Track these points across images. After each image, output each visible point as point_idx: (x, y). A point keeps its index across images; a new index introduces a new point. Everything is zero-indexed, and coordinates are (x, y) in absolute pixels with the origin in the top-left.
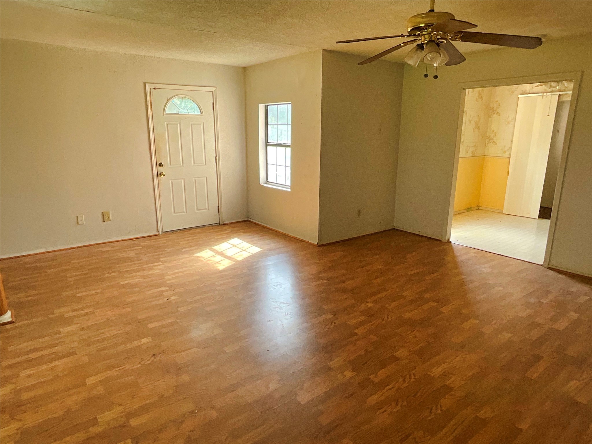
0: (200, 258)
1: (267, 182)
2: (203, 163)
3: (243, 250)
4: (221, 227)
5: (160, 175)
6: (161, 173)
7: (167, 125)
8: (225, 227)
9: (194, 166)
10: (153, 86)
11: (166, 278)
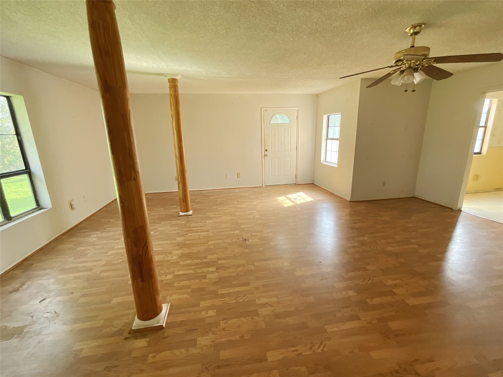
0: (278, 200)
1: (326, 161)
2: (289, 150)
3: (303, 199)
4: (297, 186)
5: (266, 156)
6: (266, 155)
7: (271, 129)
8: (298, 186)
9: (284, 151)
10: (265, 109)
11: (257, 207)
